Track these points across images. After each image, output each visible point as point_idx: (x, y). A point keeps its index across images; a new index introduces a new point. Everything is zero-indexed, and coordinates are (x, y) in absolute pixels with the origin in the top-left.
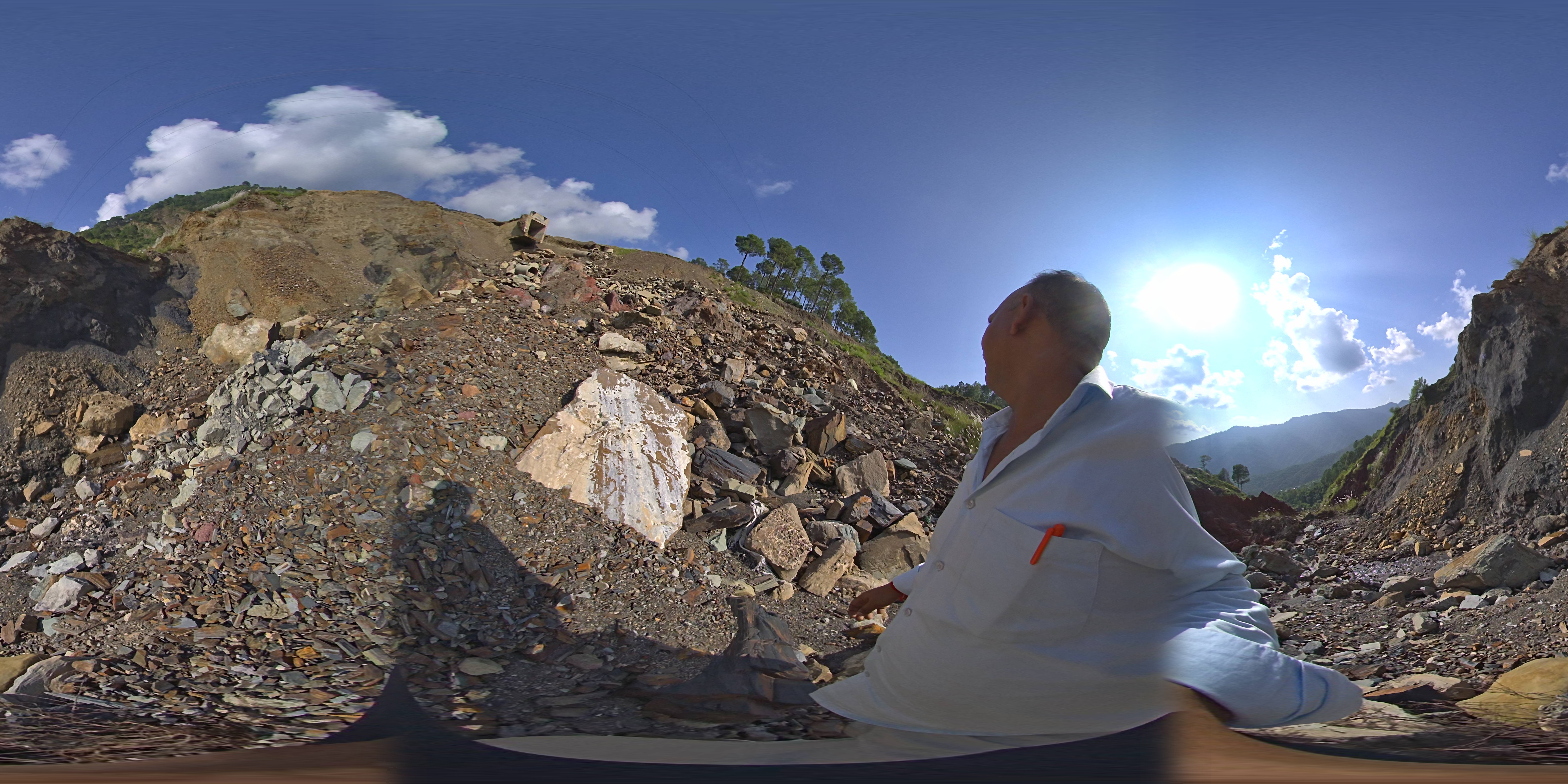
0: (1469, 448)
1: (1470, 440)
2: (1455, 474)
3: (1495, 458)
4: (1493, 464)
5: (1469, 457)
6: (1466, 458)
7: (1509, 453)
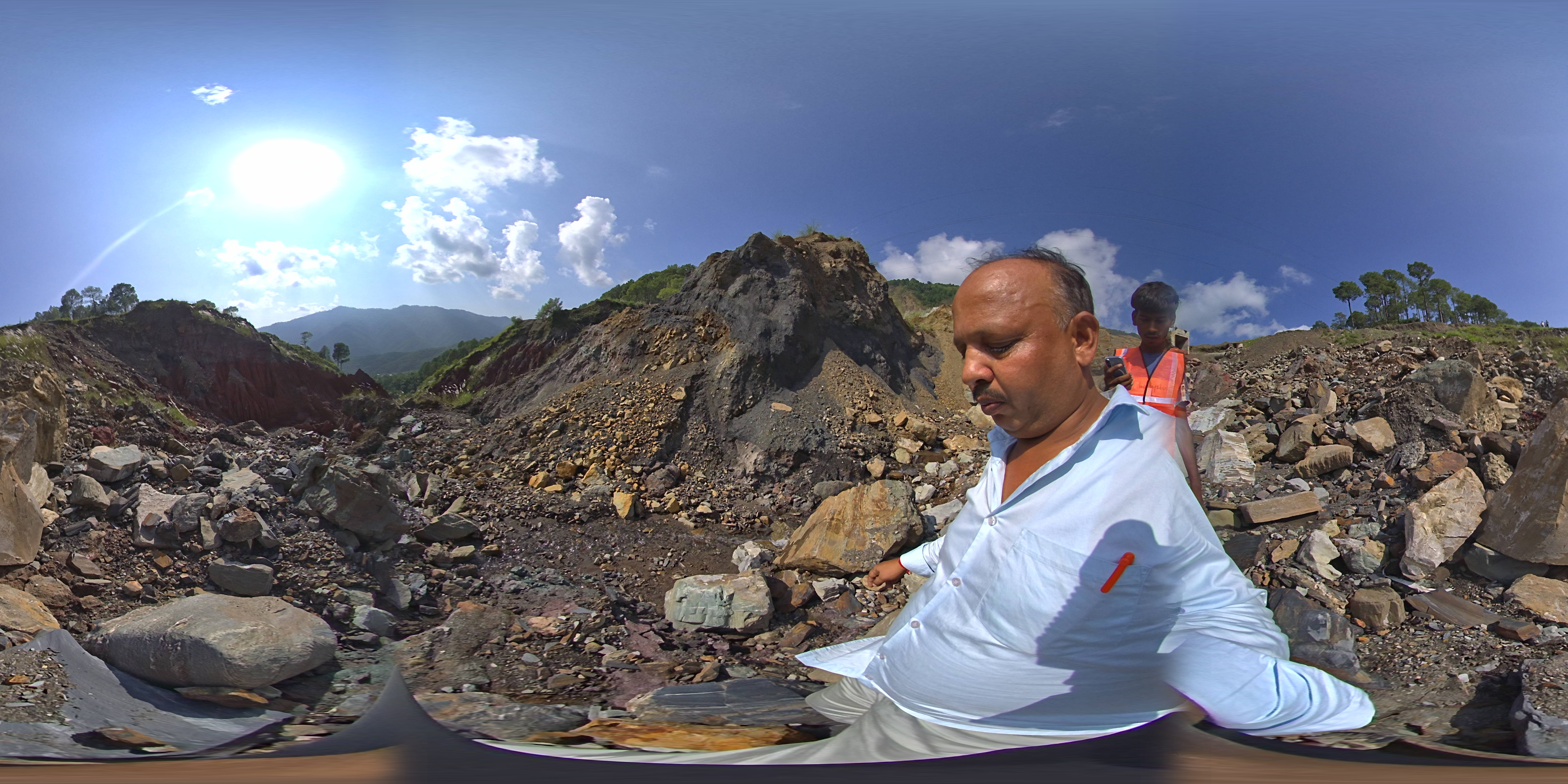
0: (693, 373)
1: (694, 365)
2: (671, 398)
3: (738, 399)
4: (733, 404)
5: (692, 383)
6: (688, 384)
7: (756, 401)
